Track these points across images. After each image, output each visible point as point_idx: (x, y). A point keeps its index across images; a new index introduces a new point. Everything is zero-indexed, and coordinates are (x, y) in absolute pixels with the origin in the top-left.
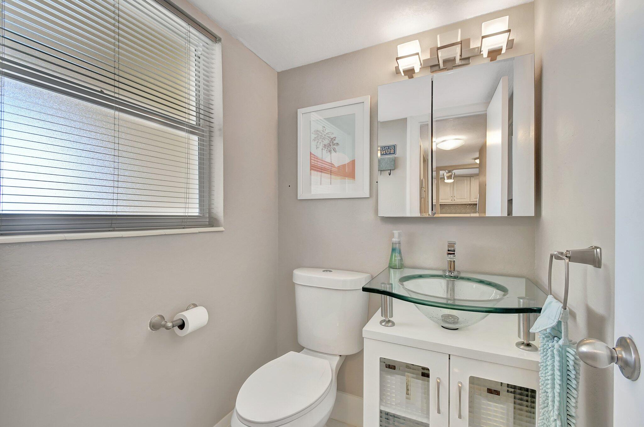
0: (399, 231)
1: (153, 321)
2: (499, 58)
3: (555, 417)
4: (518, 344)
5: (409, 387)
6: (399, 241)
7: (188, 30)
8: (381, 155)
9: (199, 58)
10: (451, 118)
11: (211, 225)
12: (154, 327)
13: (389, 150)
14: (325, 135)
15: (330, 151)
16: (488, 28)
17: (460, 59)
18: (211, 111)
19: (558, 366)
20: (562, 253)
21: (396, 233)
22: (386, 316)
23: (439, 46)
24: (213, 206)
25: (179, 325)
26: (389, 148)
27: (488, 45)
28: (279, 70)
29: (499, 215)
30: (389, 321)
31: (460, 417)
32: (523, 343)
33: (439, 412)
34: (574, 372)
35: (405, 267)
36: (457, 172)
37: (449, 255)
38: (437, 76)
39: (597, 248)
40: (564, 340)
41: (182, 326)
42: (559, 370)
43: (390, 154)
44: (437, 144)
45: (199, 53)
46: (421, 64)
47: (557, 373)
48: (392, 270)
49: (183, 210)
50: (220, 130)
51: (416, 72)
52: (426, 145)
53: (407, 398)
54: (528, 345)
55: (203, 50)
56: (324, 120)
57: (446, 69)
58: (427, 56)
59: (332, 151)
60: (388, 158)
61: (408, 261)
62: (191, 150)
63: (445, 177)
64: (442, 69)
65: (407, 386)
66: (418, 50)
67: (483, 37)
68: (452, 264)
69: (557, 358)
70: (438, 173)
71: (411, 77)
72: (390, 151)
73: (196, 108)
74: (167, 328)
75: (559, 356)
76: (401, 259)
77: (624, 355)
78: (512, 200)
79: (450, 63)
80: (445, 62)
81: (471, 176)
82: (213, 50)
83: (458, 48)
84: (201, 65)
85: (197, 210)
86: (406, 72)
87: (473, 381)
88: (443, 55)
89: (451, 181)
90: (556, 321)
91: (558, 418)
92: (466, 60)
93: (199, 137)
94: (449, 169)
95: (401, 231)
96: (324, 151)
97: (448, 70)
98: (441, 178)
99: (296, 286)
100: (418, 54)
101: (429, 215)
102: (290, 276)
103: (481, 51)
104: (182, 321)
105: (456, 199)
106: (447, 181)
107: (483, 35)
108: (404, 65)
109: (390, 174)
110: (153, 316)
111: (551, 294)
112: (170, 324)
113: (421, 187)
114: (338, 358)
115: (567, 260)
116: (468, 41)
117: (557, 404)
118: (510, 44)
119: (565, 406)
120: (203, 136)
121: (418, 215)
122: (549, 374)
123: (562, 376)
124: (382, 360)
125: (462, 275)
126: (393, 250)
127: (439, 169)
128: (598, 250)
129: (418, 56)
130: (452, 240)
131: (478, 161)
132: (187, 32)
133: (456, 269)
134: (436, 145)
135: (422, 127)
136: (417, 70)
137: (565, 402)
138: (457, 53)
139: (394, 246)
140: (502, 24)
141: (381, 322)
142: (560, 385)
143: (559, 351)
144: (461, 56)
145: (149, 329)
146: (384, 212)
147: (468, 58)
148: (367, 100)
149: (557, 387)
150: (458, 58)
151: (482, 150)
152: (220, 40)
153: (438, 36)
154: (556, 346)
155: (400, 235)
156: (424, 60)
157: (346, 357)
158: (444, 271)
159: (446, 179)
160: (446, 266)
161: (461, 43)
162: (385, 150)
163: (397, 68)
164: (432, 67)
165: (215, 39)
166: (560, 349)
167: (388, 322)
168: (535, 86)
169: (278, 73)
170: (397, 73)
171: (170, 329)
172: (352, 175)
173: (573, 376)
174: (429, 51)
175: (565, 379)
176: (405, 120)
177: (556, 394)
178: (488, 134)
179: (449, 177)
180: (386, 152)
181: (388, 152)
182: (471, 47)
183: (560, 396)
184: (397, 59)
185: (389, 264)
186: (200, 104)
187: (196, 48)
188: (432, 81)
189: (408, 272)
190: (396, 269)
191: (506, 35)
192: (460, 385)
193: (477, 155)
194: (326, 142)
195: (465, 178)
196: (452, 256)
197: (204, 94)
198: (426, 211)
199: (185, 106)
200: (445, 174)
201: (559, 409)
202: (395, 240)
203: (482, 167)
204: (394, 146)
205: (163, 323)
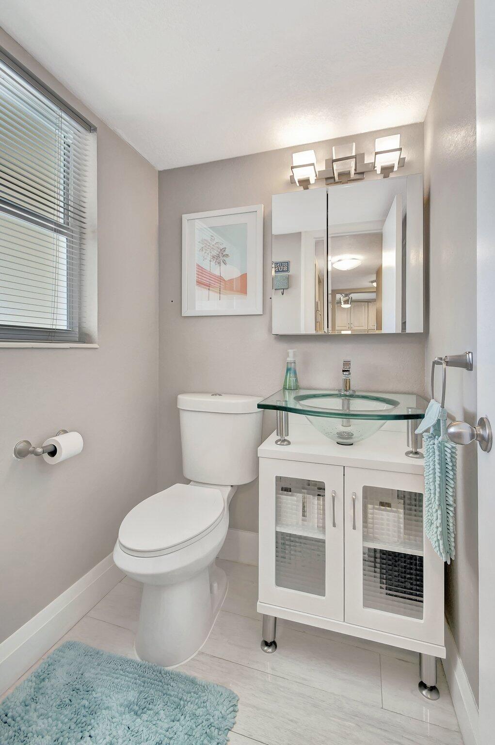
0: (294, 350)
1: (18, 447)
2: (392, 175)
3: (437, 507)
4: (407, 454)
5: (305, 504)
6: (295, 361)
7: (59, 115)
8: (276, 272)
9: (69, 146)
10: (347, 236)
11: (81, 341)
12: (21, 454)
13: (283, 267)
14: (213, 245)
15: (219, 263)
16: (382, 144)
17: (355, 174)
18: (83, 209)
19: (438, 460)
20: (441, 359)
21: (291, 352)
22: (281, 435)
23: (334, 158)
24: (84, 320)
25: (49, 451)
26: (282, 265)
27: (382, 161)
28: (161, 169)
29: (394, 332)
30: (285, 440)
31: (354, 528)
32: (411, 452)
33: (334, 525)
34: (450, 464)
35: (300, 389)
36: (354, 296)
37: (345, 373)
38: (333, 189)
39: (469, 352)
40: (443, 436)
41: (53, 453)
42: (439, 464)
43: (283, 271)
44: (332, 264)
45: (70, 141)
46: (316, 175)
47: (437, 466)
48: (287, 392)
49: (50, 321)
50: (93, 232)
51: (311, 183)
52: (321, 263)
53: (303, 520)
54: (416, 453)
55: (74, 138)
56: (209, 229)
57: (340, 182)
58: (322, 167)
59: (222, 263)
60: (281, 276)
61: (303, 383)
62: (60, 253)
63: (342, 302)
64: (337, 183)
65: (303, 503)
66: (313, 160)
67: (376, 153)
68: (347, 384)
69: (437, 453)
70: (334, 297)
71: (306, 188)
72: (283, 269)
73: (64, 203)
74: (37, 454)
75: (439, 451)
76: (296, 380)
77: (481, 432)
78: (405, 322)
79: (345, 177)
80: (340, 175)
81: (368, 301)
82: (86, 140)
83: (352, 162)
84: (70, 154)
85: (65, 323)
86: (300, 182)
87: (366, 490)
88: (338, 168)
89: (348, 306)
90: (436, 419)
91: (439, 508)
92: (361, 174)
93: (68, 238)
94: (347, 293)
95: (296, 350)
96: (213, 263)
97: (343, 184)
98: (338, 303)
99: (181, 412)
100: (313, 164)
101: (325, 332)
102: (175, 400)
103: (374, 167)
104: (53, 447)
105: (353, 327)
106: (344, 306)
107: (376, 151)
108: (299, 174)
109: (283, 294)
110: (17, 442)
111: (433, 399)
112: (40, 450)
113: (316, 310)
114: (230, 488)
115: (444, 365)
116: (363, 155)
117: (437, 494)
118: (402, 162)
119: (445, 497)
120: (72, 237)
121: (313, 332)
122: (431, 472)
123: (441, 469)
124: (279, 479)
125: (357, 393)
126: (288, 370)
127: (335, 292)
128: (470, 354)
129: (313, 166)
130: (348, 359)
131: (375, 284)
132: (58, 117)
133: (351, 388)
134: (332, 266)
135: (317, 243)
136: (312, 181)
137: (444, 493)
138: (351, 167)
139: (289, 367)
140: (394, 141)
141: (276, 442)
142: (440, 477)
143: (439, 447)
144: (355, 170)
145: (14, 456)
146: (278, 330)
147: (363, 173)
148: (260, 209)
149: (438, 479)
150: (353, 172)
151: (379, 272)
152: (95, 129)
153: (333, 148)
154: (436, 442)
155: (295, 355)
156: (319, 172)
157: (238, 488)
158: (340, 390)
159: (342, 304)
160: (341, 385)
161: (355, 157)
162: (277, 267)
163: (292, 177)
164: (327, 179)
165: (89, 127)
166: (439, 445)
167: (284, 442)
168: (425, 206)
169: (160, 172)
170: (292, 183)
171: (40, 455)
172: (243, 290)
173: (450, 468)
174: (324, 162)
175: (444, 472)
176: (299, 234)
177: (437, 486)
178: (384, 254)
179: (346, 302)
180: (278, 269)
181: (281, 269)
182: (365, 162)
183: (440, 488)
184: (292, 168)
185: (284, 386)
186: (68, 200)
187: (66, 134)
188: (327, 194)
189: (303, 393)
190: (291, 390)
191: (398, 153)
192: (354, 497)
193: (374, 278)
194: (215, 253)
195: (363, 303)
196: (347, 373)
197: (74, 188)
198: (321, 328)
199: (53, 201)
200: (342, 298)
201: (439, 501)
202: (290, 359)
203: (378, 291)
204: (288, 263)
205: (31, 449)
